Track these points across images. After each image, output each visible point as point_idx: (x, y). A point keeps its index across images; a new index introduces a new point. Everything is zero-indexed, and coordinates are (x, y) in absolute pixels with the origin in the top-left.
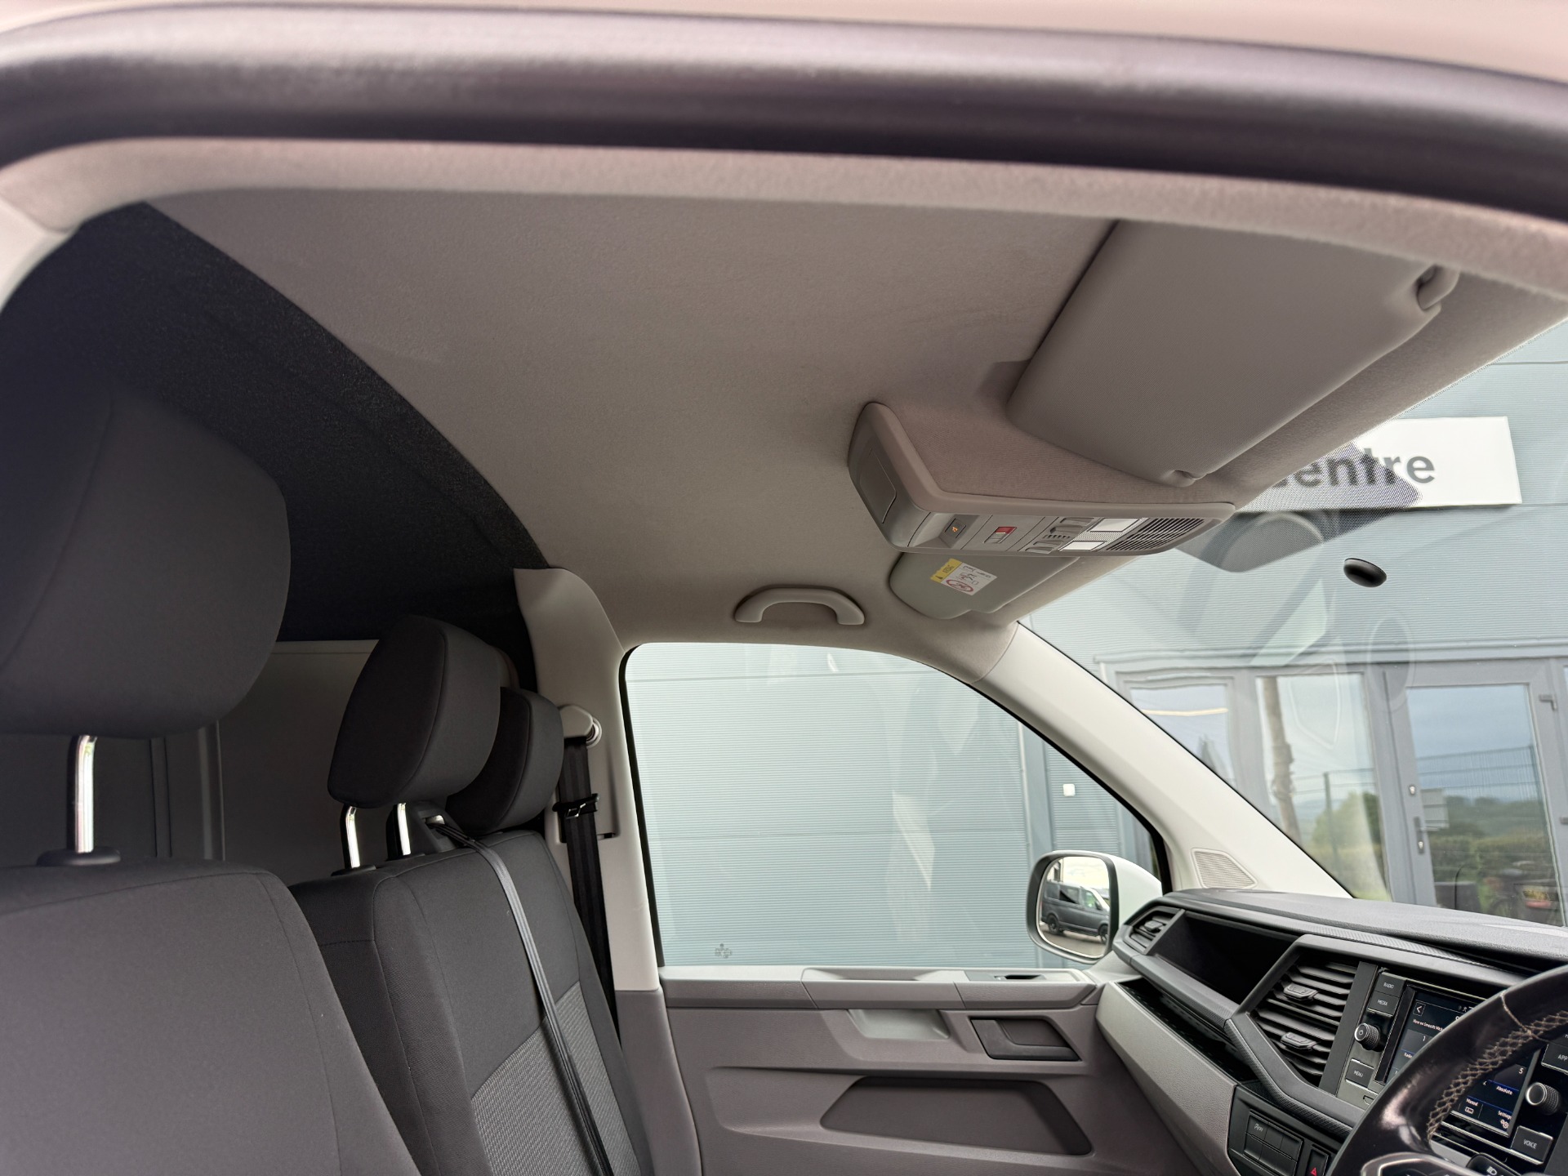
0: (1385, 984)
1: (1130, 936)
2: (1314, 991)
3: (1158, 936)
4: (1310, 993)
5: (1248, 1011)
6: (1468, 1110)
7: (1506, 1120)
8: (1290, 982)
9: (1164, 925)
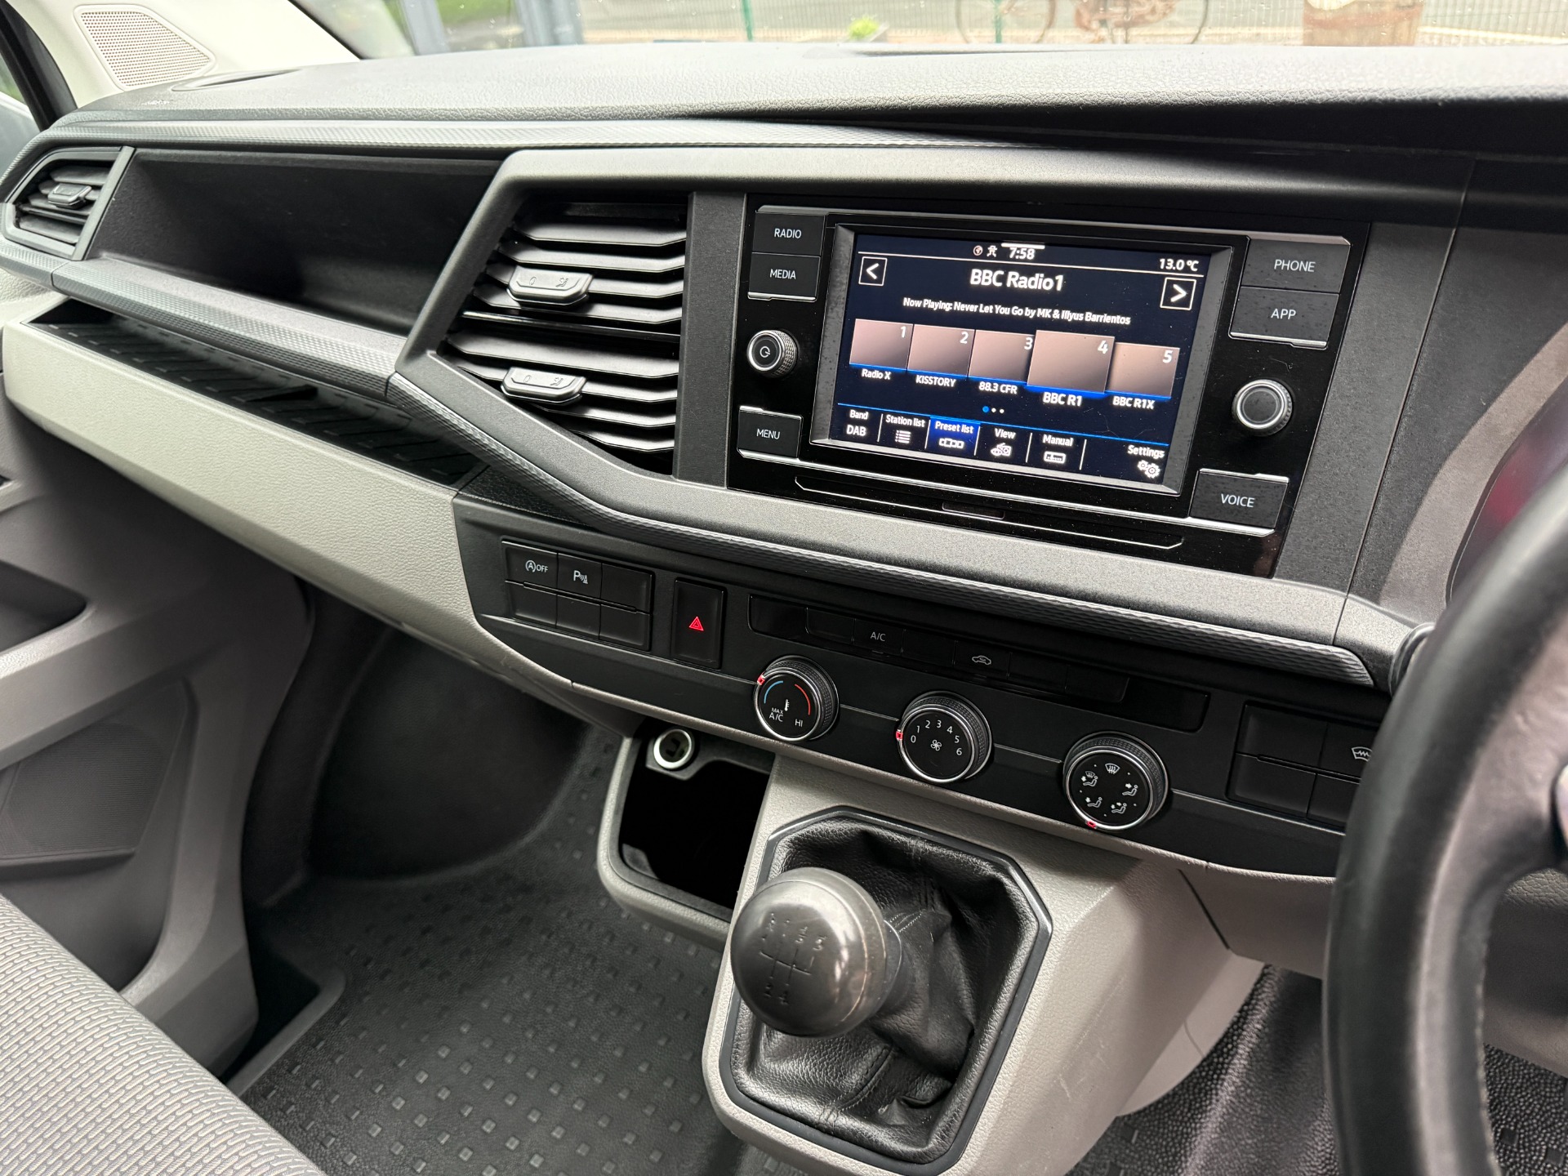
0: (777, 232)
1: (17, 225)
2: (587, 277)
3: (94, 216)
4: (577, 284)
5: (431, 348)
6: (1050, 457)
7: (1150, 460)
8: (515, 264)
9: (96, 188)
